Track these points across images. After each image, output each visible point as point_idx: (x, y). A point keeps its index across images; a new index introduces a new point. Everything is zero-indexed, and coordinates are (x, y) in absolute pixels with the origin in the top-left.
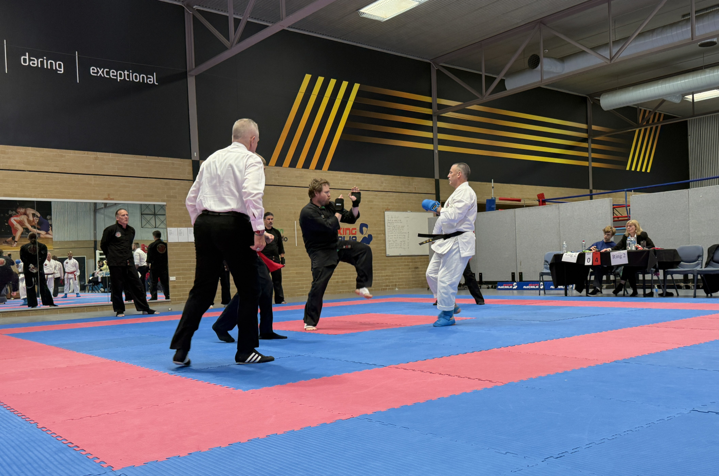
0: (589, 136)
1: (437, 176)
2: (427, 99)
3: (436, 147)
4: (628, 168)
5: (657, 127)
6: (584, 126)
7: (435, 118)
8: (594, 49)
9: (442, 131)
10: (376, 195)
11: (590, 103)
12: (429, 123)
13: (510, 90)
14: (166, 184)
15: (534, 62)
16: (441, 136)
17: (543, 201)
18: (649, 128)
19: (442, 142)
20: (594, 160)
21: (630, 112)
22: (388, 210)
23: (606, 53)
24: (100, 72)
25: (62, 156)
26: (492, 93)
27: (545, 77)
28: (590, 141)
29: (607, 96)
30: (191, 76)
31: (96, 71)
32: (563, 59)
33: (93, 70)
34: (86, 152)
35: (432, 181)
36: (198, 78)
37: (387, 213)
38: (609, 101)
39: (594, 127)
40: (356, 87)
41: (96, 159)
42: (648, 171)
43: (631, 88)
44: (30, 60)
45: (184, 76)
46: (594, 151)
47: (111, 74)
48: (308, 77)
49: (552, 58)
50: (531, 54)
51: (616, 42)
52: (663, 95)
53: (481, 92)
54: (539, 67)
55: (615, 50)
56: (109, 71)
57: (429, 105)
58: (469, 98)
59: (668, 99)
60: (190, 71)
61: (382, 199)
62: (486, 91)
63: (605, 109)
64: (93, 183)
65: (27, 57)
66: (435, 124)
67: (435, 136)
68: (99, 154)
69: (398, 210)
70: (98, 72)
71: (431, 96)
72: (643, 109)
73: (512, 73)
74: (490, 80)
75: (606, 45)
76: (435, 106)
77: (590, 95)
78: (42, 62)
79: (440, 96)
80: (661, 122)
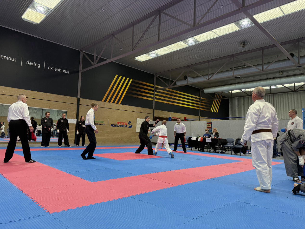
0: (200, 100)
1: (154, 109)
2: (153, 85)
3: (154, 100)
4: (211, 111)
5: (220, 100)
6: (199, 97)
7: (154, 91)
8: (204, 76)
9: (156, 95)
10: (135, 113)
11: (201, 91)
12: (153, 92)
13: (178, 85)
14: (69, 105)
15: (186, 78)
16: (156, 97)
17: (186, 119)
18: (218, 100)
19: (156, 98)
20: (201, 108)
21: (213, 95)
22: (138, 118)
23: (207, 77)
25: (36, 93)
26: (173, 85)
27: (188, 83)
28: (200, 102)
29: (206, 89)
30: (80, 72)
31: (50, 68)
32: (194, 78)
34: (44, 93)
35: (152, 110)
36: (82, 73)
37: (137, 119)
38: (207, 91)
39: (202, 98)
40: (131, 80)
42: (217, 112)
43: (213, 88)
45: (78, 72)
46: (201, 105)
48: (117, 76)
49: (191, 77)
50: (185, 75)
51: (210, 74)
52: (223, 91)
53: (169, 85)
54: (187, 79)
55: (210, 77)
56: (54, 68)
57: (153, 87)
58: (165, 86)
59: (224, 92)
60: (80, 71)
61: (136, 114)
62: (171, 84)
63: (205, 93)
65: (29, 62)
66: (154, 93)
67: (154, 96)
68: (48, 94)
69: (141, 118)
71: (154, 84)
72: (216, 94)
73: (179, 80)
74: (172, 81)
75: (207, 75)
76: (155, 88)
77: (201, 88)
78: (33, 64)
79: (156, 85)
80: (221, 98)
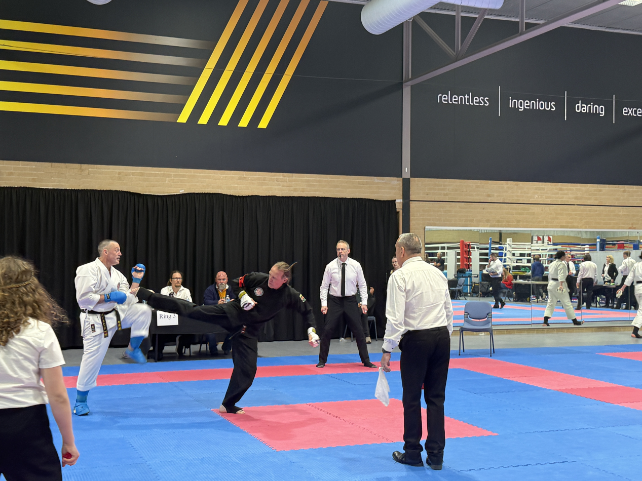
24: (630, 112)
25: (600, 191)
31: (627, 111)
33: (625, 110)
34: (618, 186)
41: (624, 191)
44: (582, 107)
47: (638, 112)
56: (637, 110)
64: (621, 213)
65: (580, 105)
68: (627, 187)
70: (629, 112)
78: (590, 107)
